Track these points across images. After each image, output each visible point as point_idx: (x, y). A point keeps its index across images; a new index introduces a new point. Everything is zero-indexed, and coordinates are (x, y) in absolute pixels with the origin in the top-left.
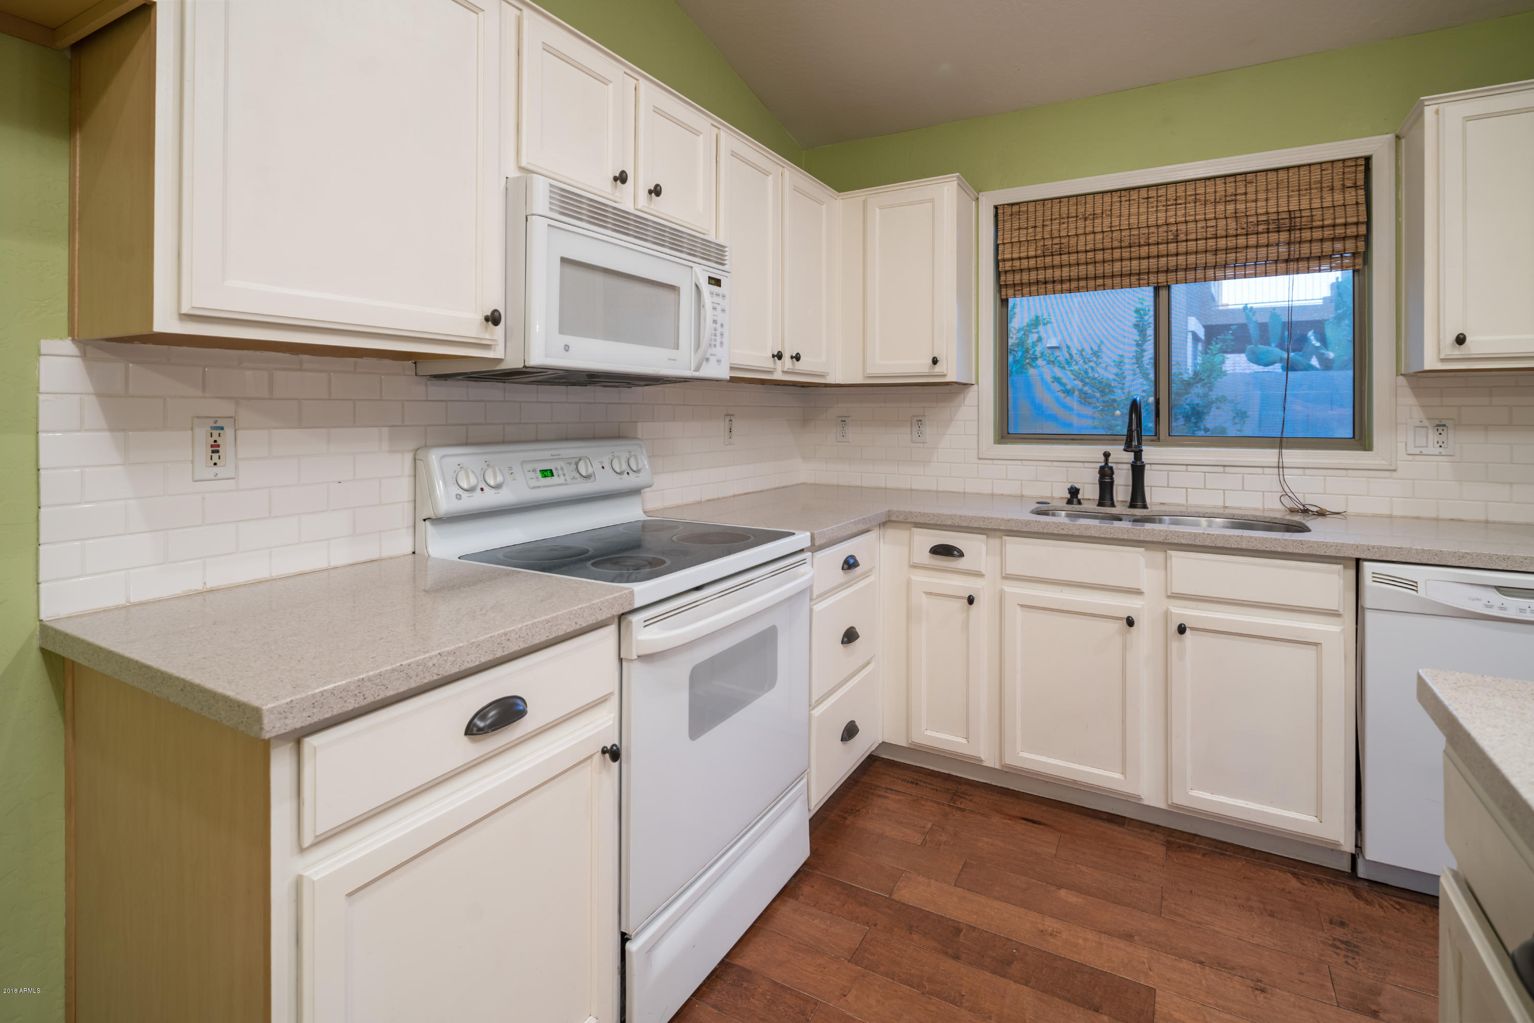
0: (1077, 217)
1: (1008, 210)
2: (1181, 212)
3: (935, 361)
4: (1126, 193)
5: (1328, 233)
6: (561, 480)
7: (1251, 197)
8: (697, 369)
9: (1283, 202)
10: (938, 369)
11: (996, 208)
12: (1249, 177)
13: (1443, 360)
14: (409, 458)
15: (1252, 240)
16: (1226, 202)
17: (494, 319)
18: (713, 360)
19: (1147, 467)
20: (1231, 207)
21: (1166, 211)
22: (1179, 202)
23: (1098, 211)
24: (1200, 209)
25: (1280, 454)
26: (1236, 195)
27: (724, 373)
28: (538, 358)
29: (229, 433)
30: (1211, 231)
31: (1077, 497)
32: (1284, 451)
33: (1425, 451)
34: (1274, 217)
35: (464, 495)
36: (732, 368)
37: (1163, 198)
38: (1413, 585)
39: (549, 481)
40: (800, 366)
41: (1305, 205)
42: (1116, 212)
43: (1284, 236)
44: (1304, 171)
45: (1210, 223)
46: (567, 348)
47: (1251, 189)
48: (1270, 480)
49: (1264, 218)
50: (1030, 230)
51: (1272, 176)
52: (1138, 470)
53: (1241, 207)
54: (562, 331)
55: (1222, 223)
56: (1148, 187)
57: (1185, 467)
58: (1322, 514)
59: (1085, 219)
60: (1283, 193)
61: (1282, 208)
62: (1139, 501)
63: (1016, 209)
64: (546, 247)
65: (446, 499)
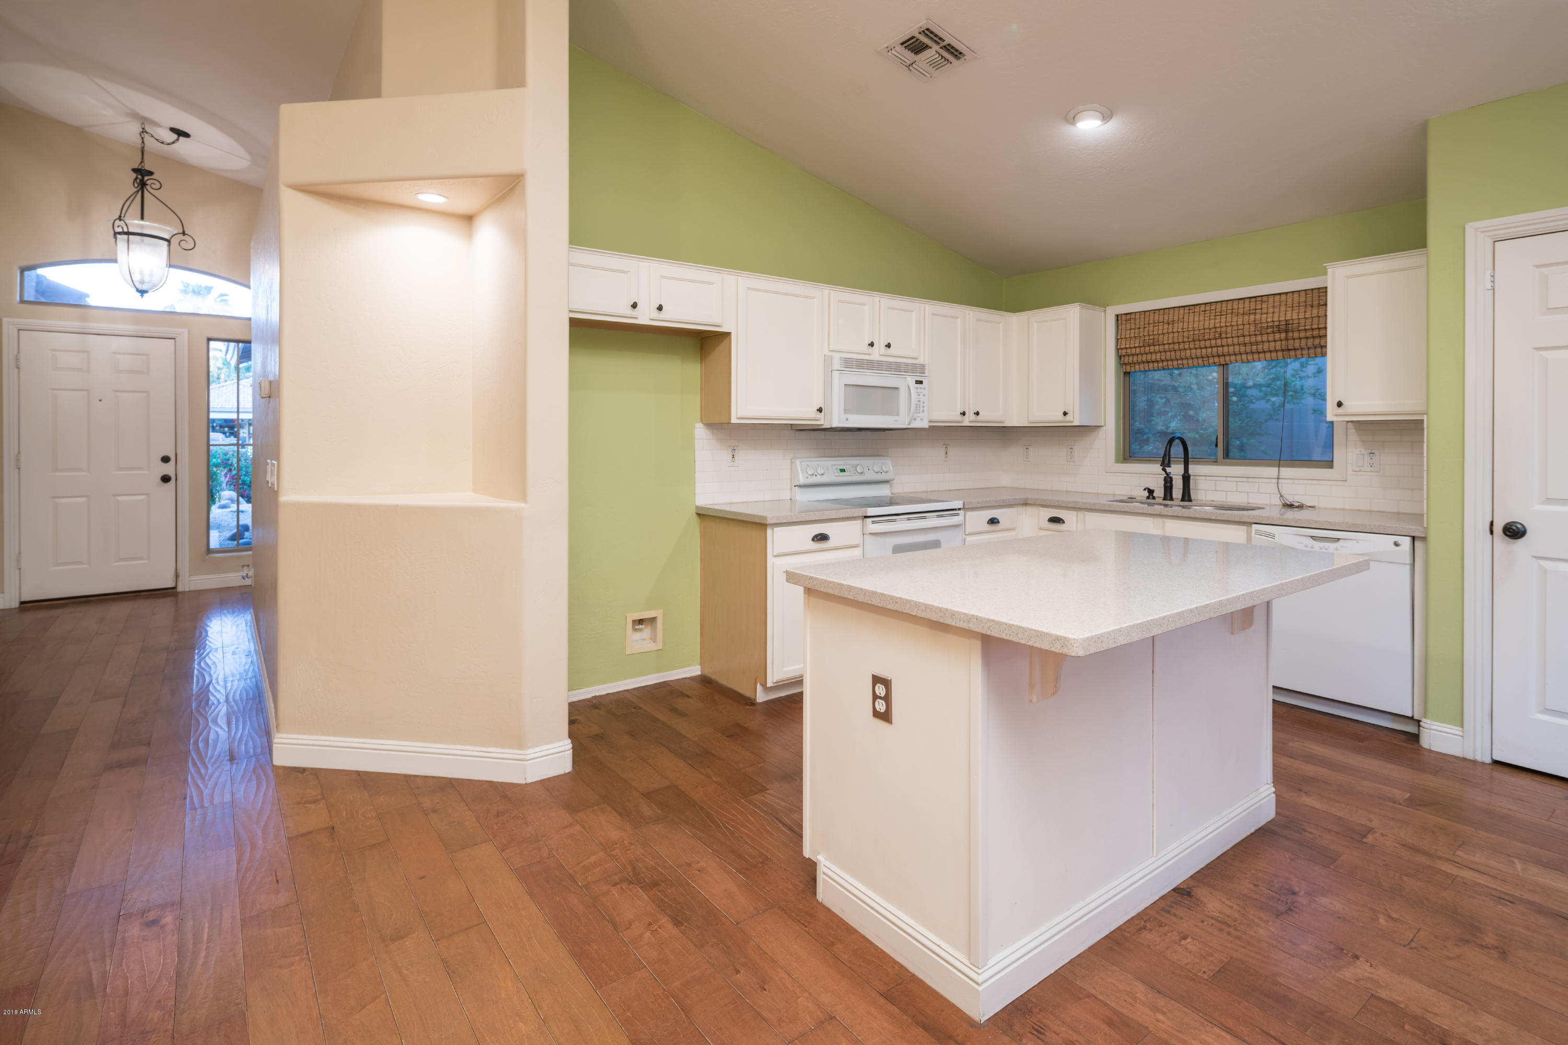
0: (1164, 322)
1: (1124, 317)
2: (1223, 320)
3: (1065, 414)
4: (1192, 308)
5: (1309, 334)
6: (849, 474)
7: (1264, 311)
8: (909, 424)
9: (1282, 314)
10: (1068, 418)
11: (1117, 316)
12: (1264, 298)
14: (789, 461)
15: (1265, 338)
16: (1250, 314)
17: (820, 410)
18: (918, 419)
19: (1191, 478)
20: (1252, 317)
21: (1215, 319)
22: (1223, 314)
23: (1176, 319)
24: (1235, 319)
25: (1279, 471)
26: (1256, 310)
27: (925, 424)
28: (835, 424)
29: (736, 451)
30: (1241, 332)
31: (1152, 495)
32: (1281, 469)
33: (1362, 469)
34: (1276, 323)
35: (809, 477)
36: (930, 422)
37: (1214, 311)
38: (1273, 537)
39: (843, 474)
40: (980, 417)
41: (1295, 317)
42: (1186, 320)
43: (1283, 335)
44: (1296, 295)
45: (1241, 327)
46: (847, 419)
47: (1264, 305)
48: (1272, 487)
49: (1270, 324)
50: (1137, 330)
51: (1277, 298)
52: (1186, 478)
53: (1258, 316)
54: (845, 413)
55: (1247, 327)
56: (1205, 304)
57: (1225, 478)
58: (1301, 507)
59: (1168, 324)
60: (1283, 309)
61: (1282, 318)
62: (1186, 498)
63: (1128, 317)
64: (838, 381)
65: (802, 480)
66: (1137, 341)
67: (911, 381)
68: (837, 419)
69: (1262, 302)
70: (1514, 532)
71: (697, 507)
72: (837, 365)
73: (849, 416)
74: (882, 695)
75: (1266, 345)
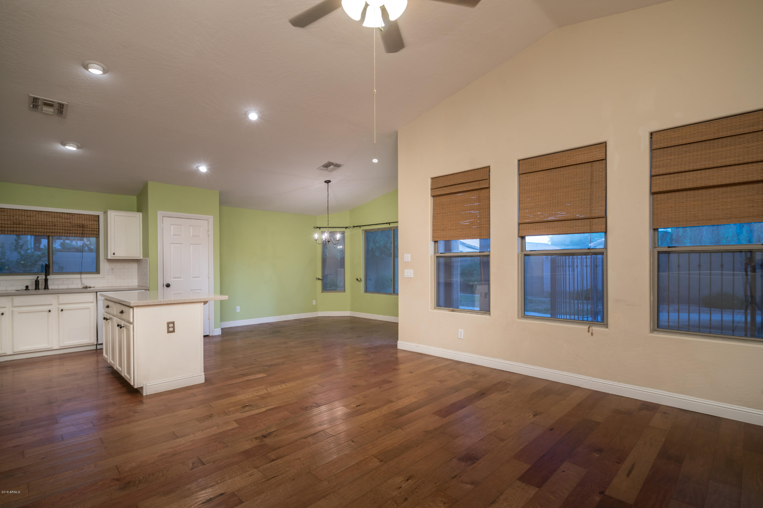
0: (25, 215)
4: (40, 212)
5: (91, 229)
7: (73, 219)
9: (81, 222)
12: (73, 214)
13: (111, 257)
15: (74, 229)
16: (67, 219)
19: (49, 280)
20: (69, 220)
21: (52, 218)
22: (55, 217)
23: (32, 214)
24: (61, 220)
25: (81, 276)
26: (70, 218)
30: (64, 225)
31: (28, 288)
34: (79, 224)
37: (51, 215)
41: (86, 223)
42: (37, 216)
43: (81, 229)
44: (85, 216)
45: (64, 223)
47: (73, 217)
48: (79, 282)
49: (76, 224)
50: (9, 217)
51: (78, 215)
52: (46, 280)
53: (71, 221)
55: (66, 224)
56: (47, 212)
58: (90, 287)
59: (27, 216)
60: (81, 219)
62: (47, 288)
63: (3, 210)
69: (73, 216)
75: (79, 231)
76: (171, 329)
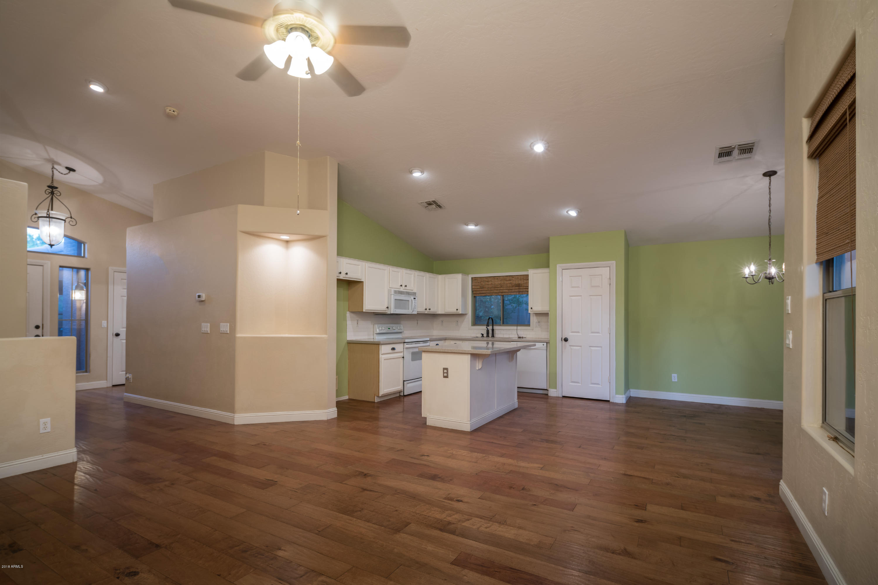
1: (474, 278)
2: (503, 282)
3: (457, 310)
4: (494, 277)
5: (524, 287)
6: (391, 330)
8: (412, 313)
11: (472, 278)
12: (513, 276)
13: (531, 311)
15: (513, 288)
17: (388, 308)
18: (414, 311)
19: (494, 330)
20: (510, 282)
21: (501, 281)
23: (489, 280)
24: (506, 282)
26: (511, 279)
27: (416, 313)
28: (392, 312)
29: (359, 321)
30: (507, 286)
31: (483, 335)
32: (517, 327)
33: (538, 326)
36: (417, 312)
37: (500, 279)
39: (389, 330)
40: (430, 311)
41: (521, 283)
42: (492, 281)
43: (518, 288)
44: (521, 276)
45: (507, 284)
47: (513, 279)
48: (516, 332)
49: (515, 284)
50: (478, 283)
51: (517, 276)
53: (512, 282)
55: (509, 284)
56: (498, 276)
57: (503, 330)
58: (523, 338)
59: (487, 282)
60: (518, 280)
61: (518, 283)
62: (493, 337)
63: (475, 278)
64: (393, 298)
65: (378, 331)
66: (478, 287)
67: (412, 298)
68: (392, 311)
69: (513, 277)
70: (566, 340)
71: (348, 341)
72: (393, 293)
73: (396, 310)
74: (446, 372)
75: (514, 290)
76: (445, 375)
